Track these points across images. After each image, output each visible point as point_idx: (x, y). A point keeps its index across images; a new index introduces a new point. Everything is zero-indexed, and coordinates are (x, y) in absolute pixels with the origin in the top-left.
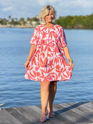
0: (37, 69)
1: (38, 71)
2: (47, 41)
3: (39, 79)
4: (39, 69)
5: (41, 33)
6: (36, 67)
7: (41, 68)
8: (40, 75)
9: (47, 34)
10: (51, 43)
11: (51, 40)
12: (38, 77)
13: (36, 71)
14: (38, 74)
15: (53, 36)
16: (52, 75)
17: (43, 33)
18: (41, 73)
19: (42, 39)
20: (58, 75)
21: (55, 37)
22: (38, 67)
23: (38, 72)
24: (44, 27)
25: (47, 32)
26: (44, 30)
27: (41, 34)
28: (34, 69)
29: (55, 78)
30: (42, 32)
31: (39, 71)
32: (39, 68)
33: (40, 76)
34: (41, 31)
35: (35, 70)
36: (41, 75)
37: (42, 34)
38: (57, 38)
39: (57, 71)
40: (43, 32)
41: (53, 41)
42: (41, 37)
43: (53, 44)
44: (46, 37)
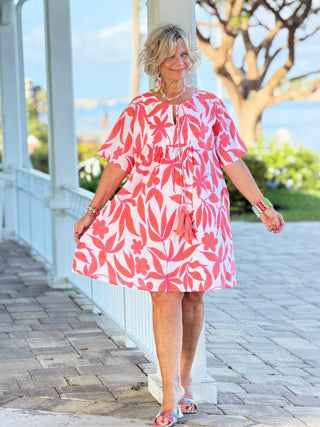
0: (137, 247)
1: (140, 253)
2: (171, 149)
3: (146, 282)
4: (145, 248)
5: (149, 123)
6: (134, 241)
7: (150, 243)
8: (148, 268)
9: (169, 125)
10: (185, 155)
11: (185, 144)
12: (141, 276)
13: (134, 256)
14: (142, 266)
15: (190, 133)
16: (191, 270)
17: (154, 123)
18: (150, 263)
19: (154, 143)
20: (211, 272)
21: (197, 134)
22: (140, 242)
23: (140, 257)
24: (157, 104)
25: (170, 120)
26: (158, 114)
27: (147, 126)
28: (127, 248)
29: (203, 283)
30: (151, 119)
31: (145, 254)
32: (145, 244)
33: (148, 272)
34: (147, 117)
35: (132, 251)
36: (153, 269)
37: (152, 127)
38: (203, 138)
39: (210, 256)
40: (156, 119)
41: (192, 150)
42: (151, 140)
43: (193, 159)
44: (166, 135)
